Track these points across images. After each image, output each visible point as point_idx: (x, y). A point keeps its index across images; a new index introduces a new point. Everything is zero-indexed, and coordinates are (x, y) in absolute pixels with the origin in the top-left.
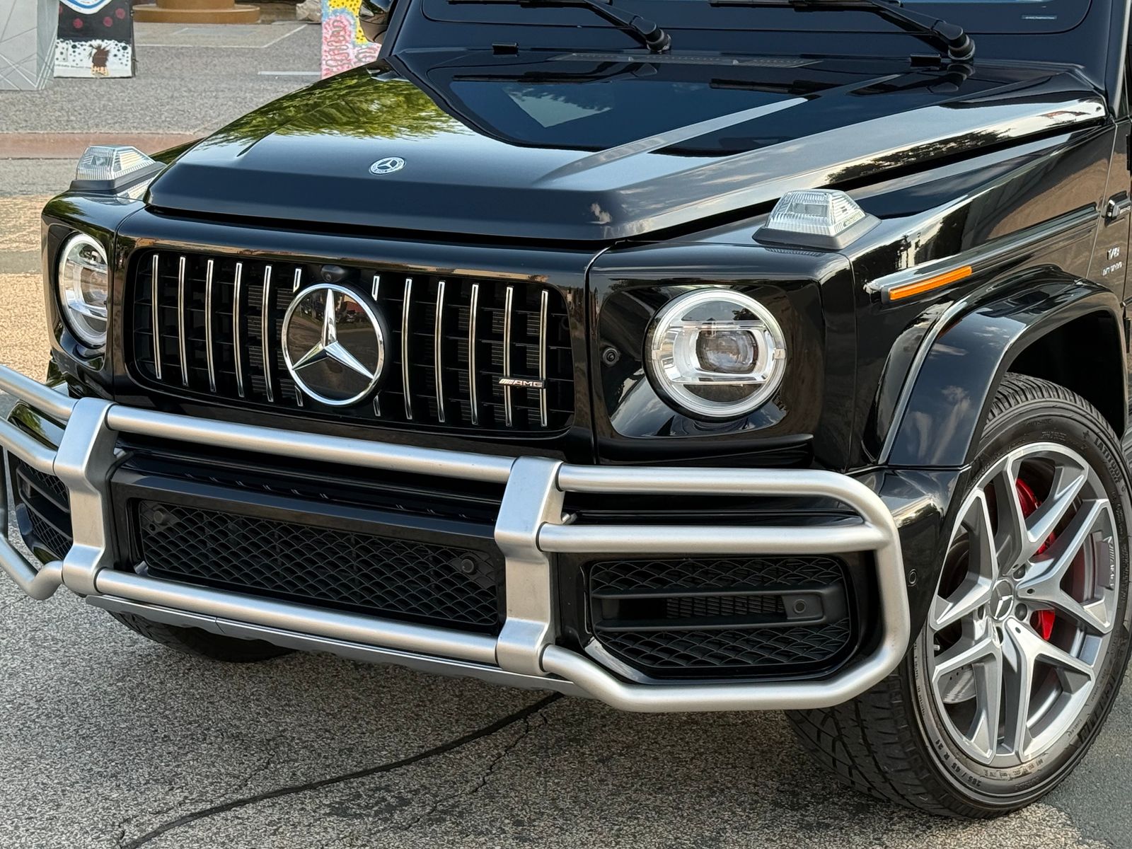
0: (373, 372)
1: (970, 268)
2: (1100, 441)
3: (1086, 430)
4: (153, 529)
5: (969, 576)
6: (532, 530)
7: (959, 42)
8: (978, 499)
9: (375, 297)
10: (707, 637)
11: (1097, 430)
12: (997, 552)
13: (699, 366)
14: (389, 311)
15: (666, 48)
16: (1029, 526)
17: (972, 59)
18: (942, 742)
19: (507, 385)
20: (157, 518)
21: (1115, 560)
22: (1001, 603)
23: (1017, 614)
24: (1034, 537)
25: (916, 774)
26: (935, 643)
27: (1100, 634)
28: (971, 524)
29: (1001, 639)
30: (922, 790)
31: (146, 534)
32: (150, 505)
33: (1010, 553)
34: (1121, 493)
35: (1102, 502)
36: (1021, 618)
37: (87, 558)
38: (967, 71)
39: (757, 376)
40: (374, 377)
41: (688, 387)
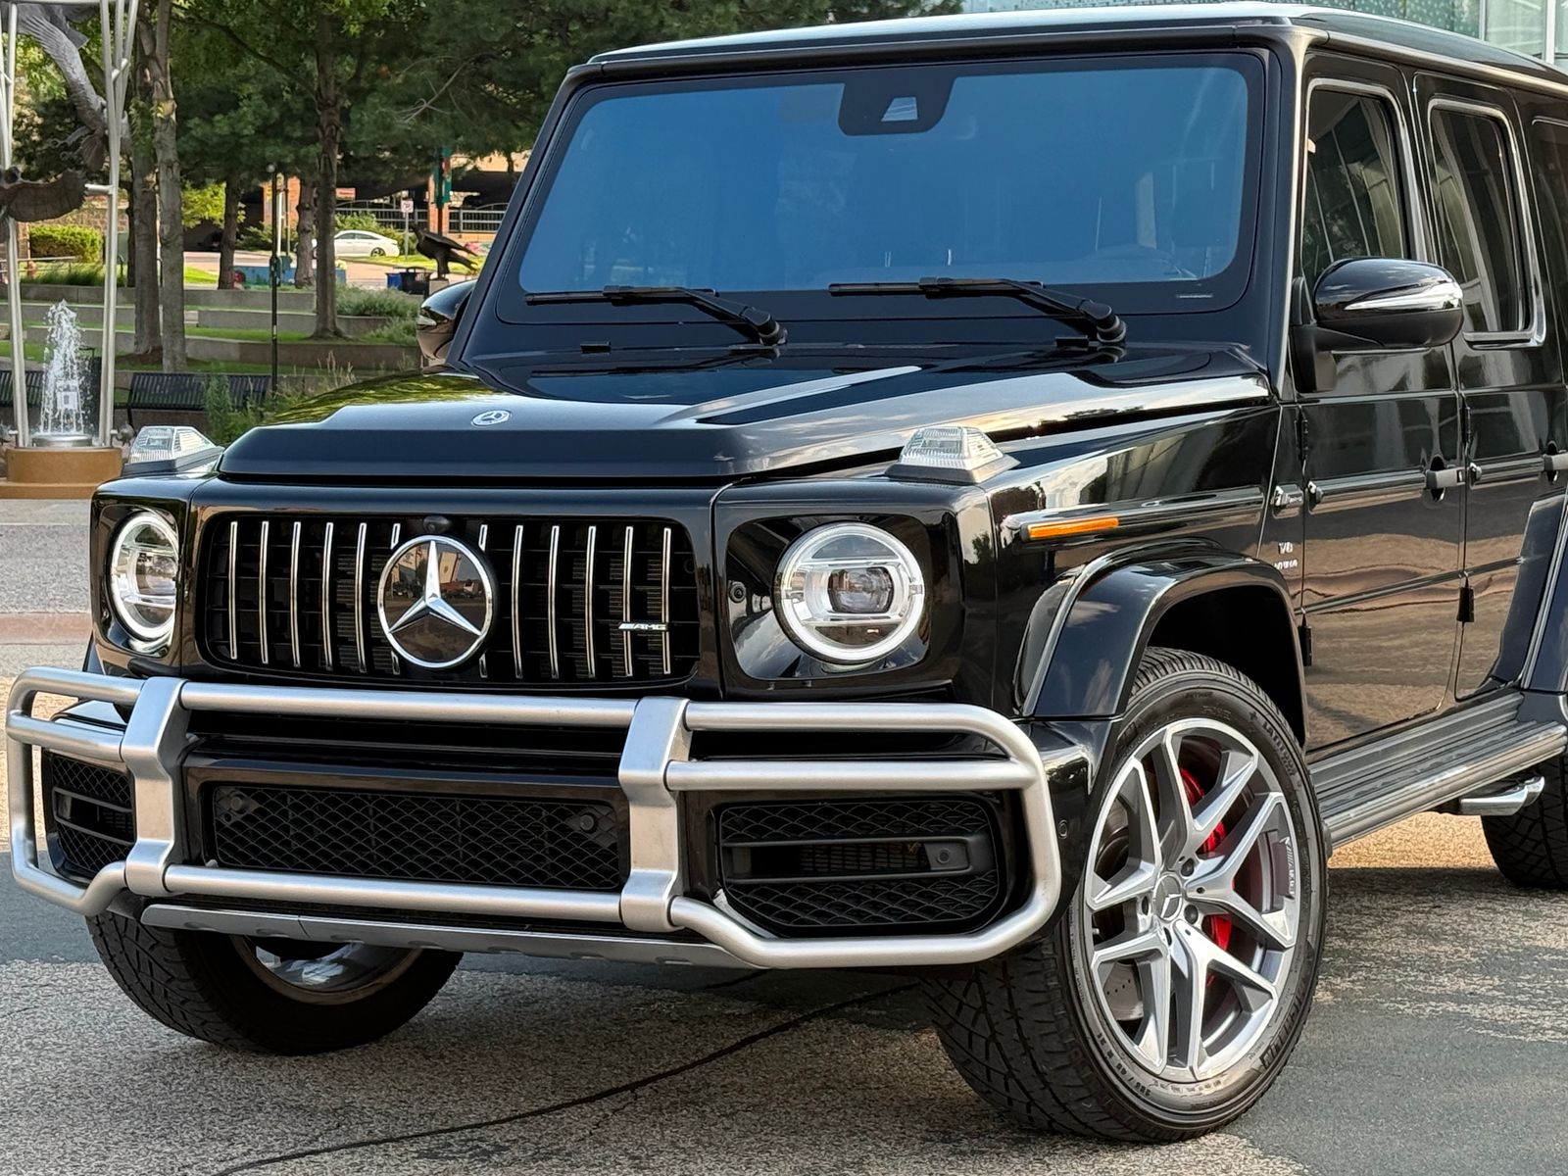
0: (479, 627)
1: (1116, 520)
2: (1269, 726)
3: (1252, 710)
4: (228, 818)
5: (1130, 861)
6: (658, 769)
7: (1108, 322)
8: (1135, 770)
9: (483, 547)
10: (844, 892)
11: (1265, 713)
12: (1160, 840)
13: (830, 608)
14: (498, 562)
15: (782, 341)
16: (1195, 814)
17: (1123, 341)
18: (1104, 1036)
19: (627, 630)
20: (233, 805)
21: (1294, 865)
22: (1167, 900)
23: (1187, 917)
24: (1202, 826)
25: (1077, 1072)
26: (1094, 927)
27: (1282, 948)
28: (1128, 796)
29: (1170, 942)
30: (1084, 1093)
31: (220, 825)
32: (225, 791)
33: (1175, 840)
34: (1296, 787)
35: (1276, 796)
36: (1192, 922)
37: (153, 851)
38: (1117, 352)
39: (893, 616)
40: (482, 634)
41: (819, 629)
